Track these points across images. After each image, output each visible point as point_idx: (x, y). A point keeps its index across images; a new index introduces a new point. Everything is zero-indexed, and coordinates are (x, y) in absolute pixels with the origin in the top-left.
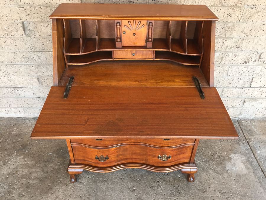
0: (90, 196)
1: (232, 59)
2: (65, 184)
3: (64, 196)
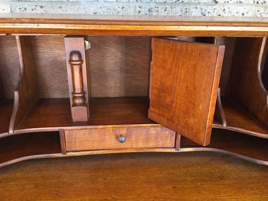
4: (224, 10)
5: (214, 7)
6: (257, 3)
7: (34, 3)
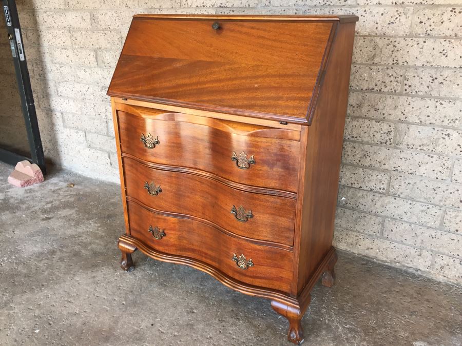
0: (131, 293)
1: (459, 145)
2: (115, 268)
3: (103, 279)
4: (365, 11)
5: (357, 9)
6: (396, 3)
7: (229, 9)
